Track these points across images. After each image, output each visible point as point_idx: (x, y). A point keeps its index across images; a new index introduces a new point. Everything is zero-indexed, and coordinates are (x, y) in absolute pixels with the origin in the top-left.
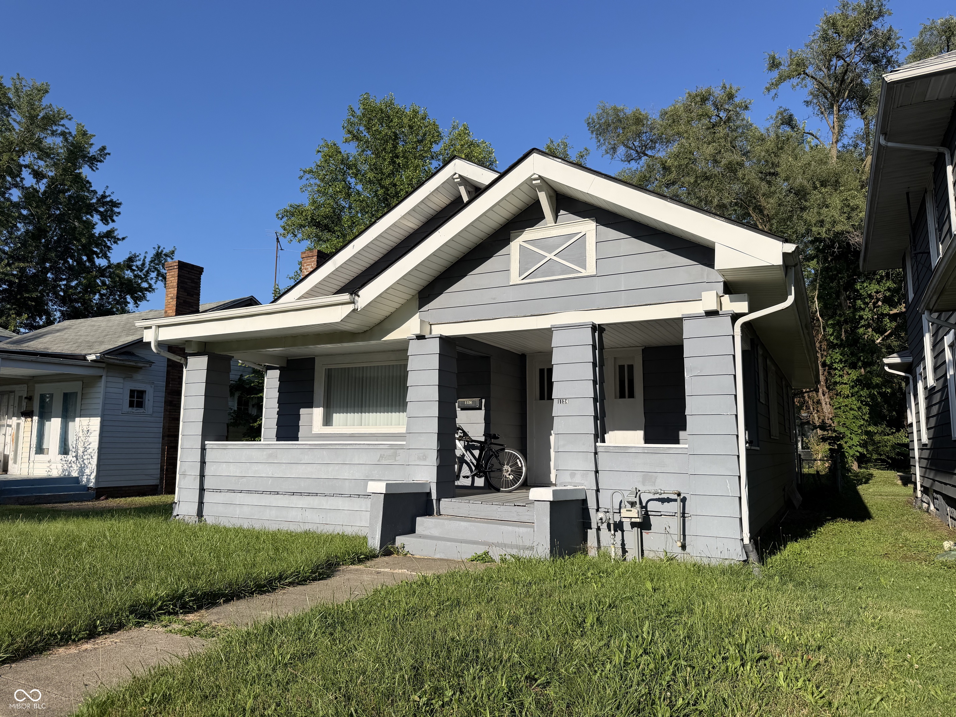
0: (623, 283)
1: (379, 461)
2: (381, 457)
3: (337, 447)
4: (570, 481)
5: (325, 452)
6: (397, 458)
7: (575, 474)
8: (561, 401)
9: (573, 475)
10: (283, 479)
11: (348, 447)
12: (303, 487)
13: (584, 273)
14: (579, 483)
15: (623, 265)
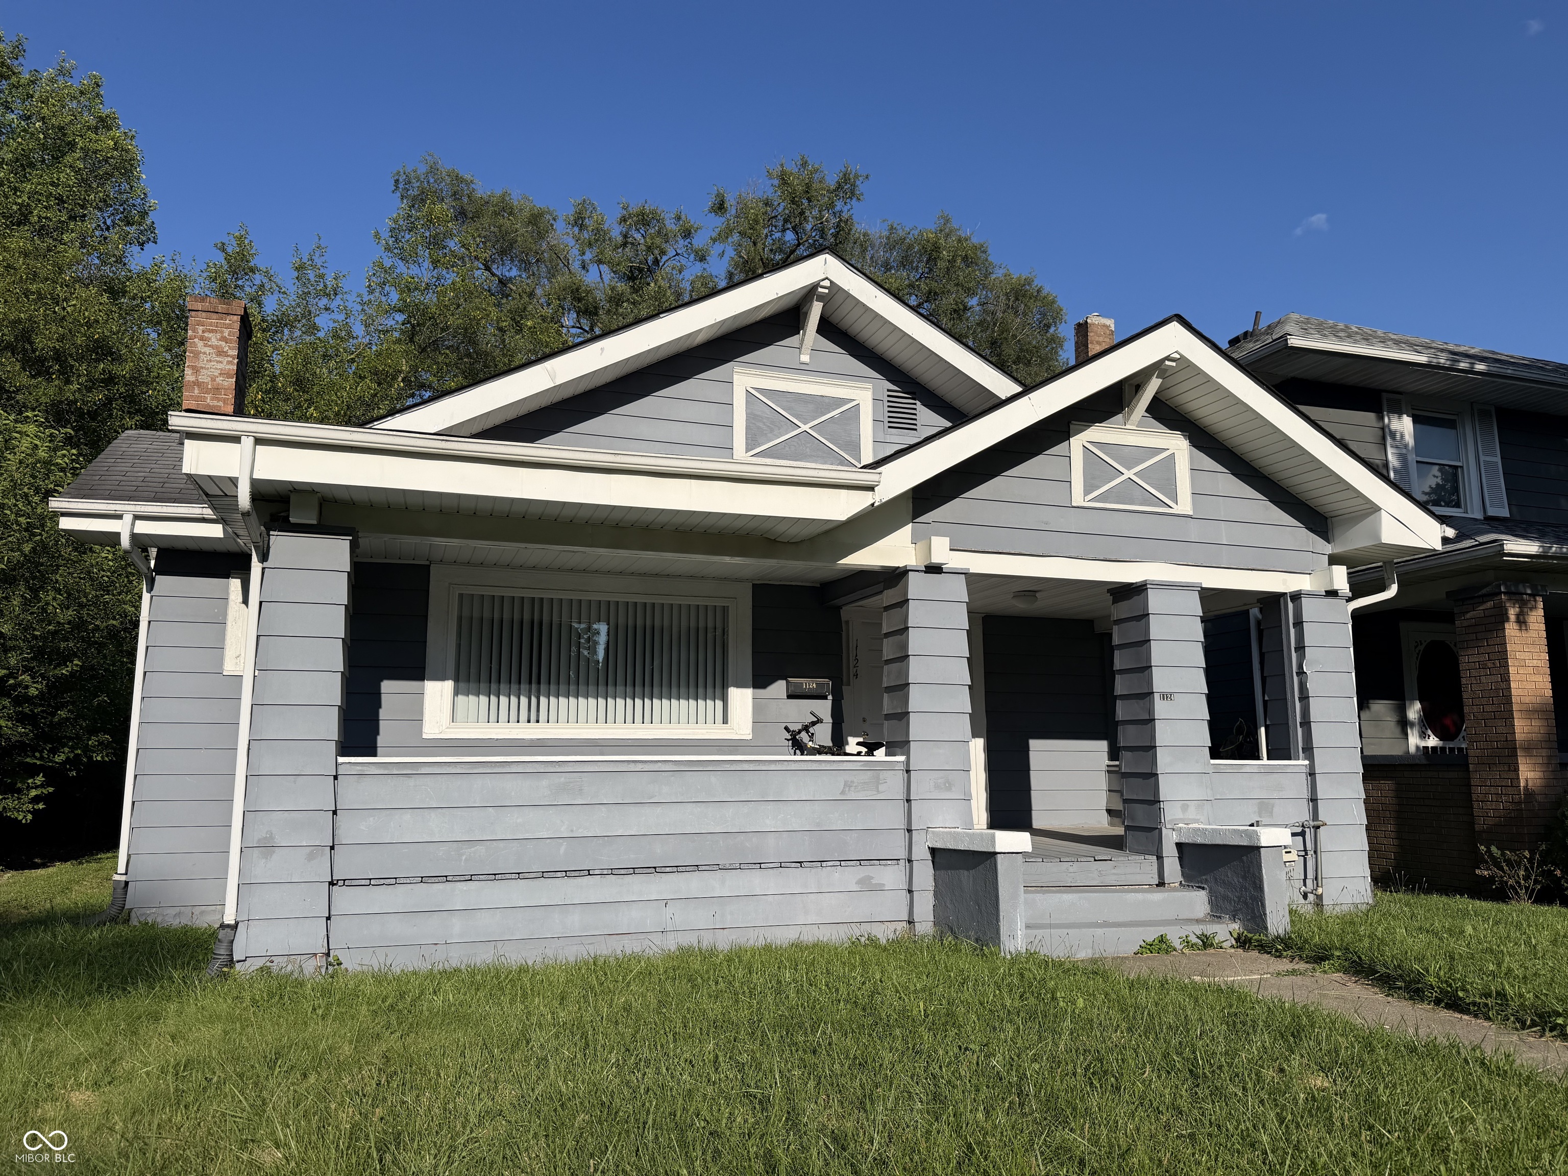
0: (1224, 534)
1: (843, 793)
2: (848, 785)
3: (746, 767)
4: (1181, 816)
5: (714, 779)
6: (881, 788)
7: (1188, 806)
8: (1165, 696)
9: (1185, 808)
10: (601, 841)
11: (773, 767)
12: (659, 854)
13: (1177, 509)
14: (1194, 819)
15: (1224, 509)
